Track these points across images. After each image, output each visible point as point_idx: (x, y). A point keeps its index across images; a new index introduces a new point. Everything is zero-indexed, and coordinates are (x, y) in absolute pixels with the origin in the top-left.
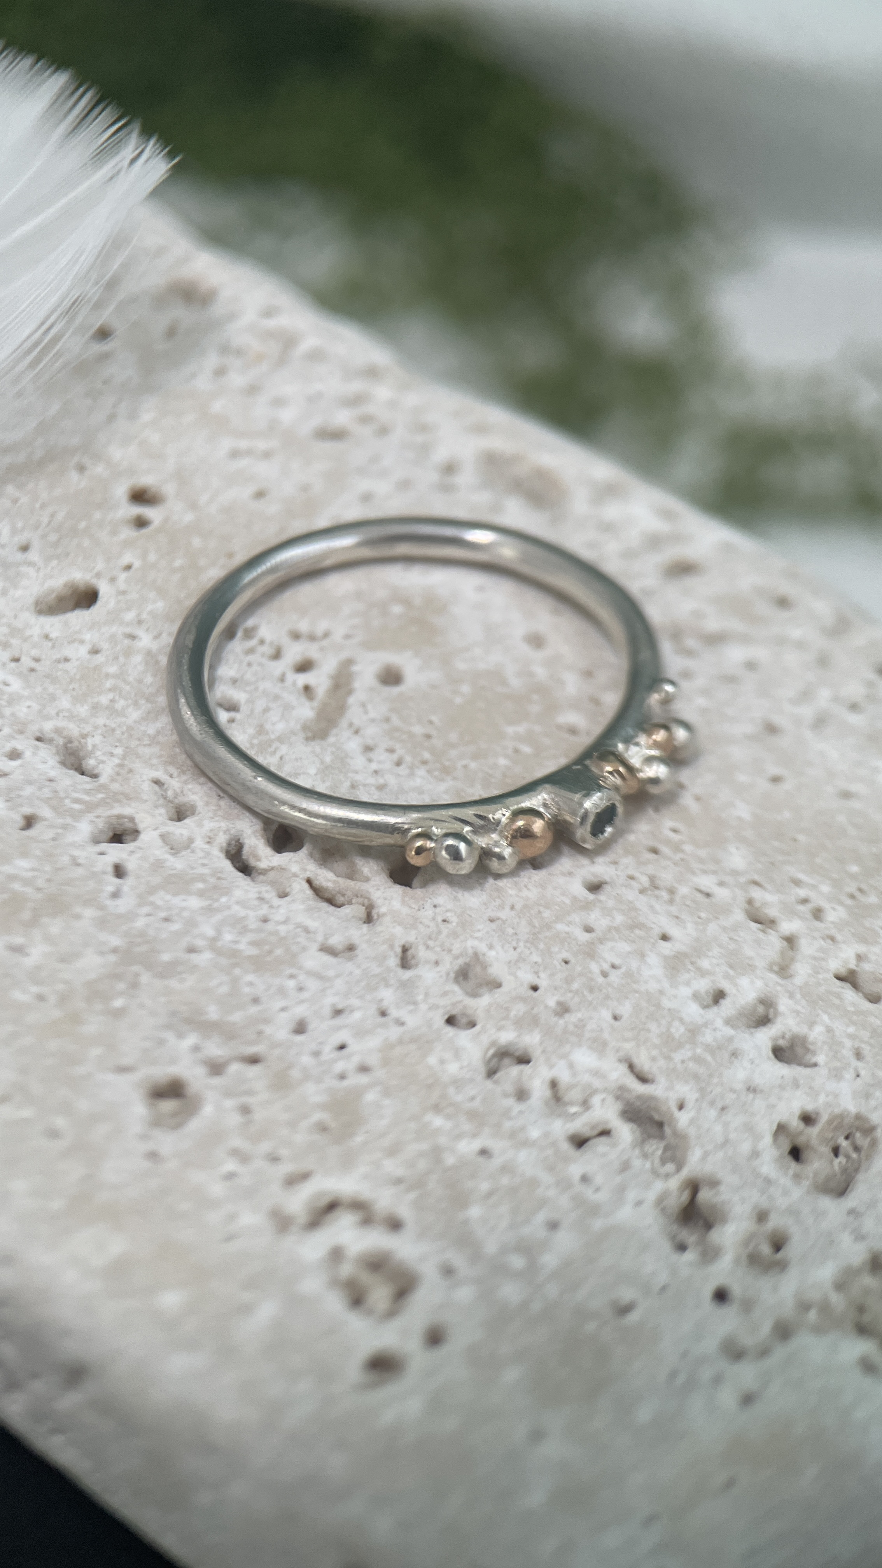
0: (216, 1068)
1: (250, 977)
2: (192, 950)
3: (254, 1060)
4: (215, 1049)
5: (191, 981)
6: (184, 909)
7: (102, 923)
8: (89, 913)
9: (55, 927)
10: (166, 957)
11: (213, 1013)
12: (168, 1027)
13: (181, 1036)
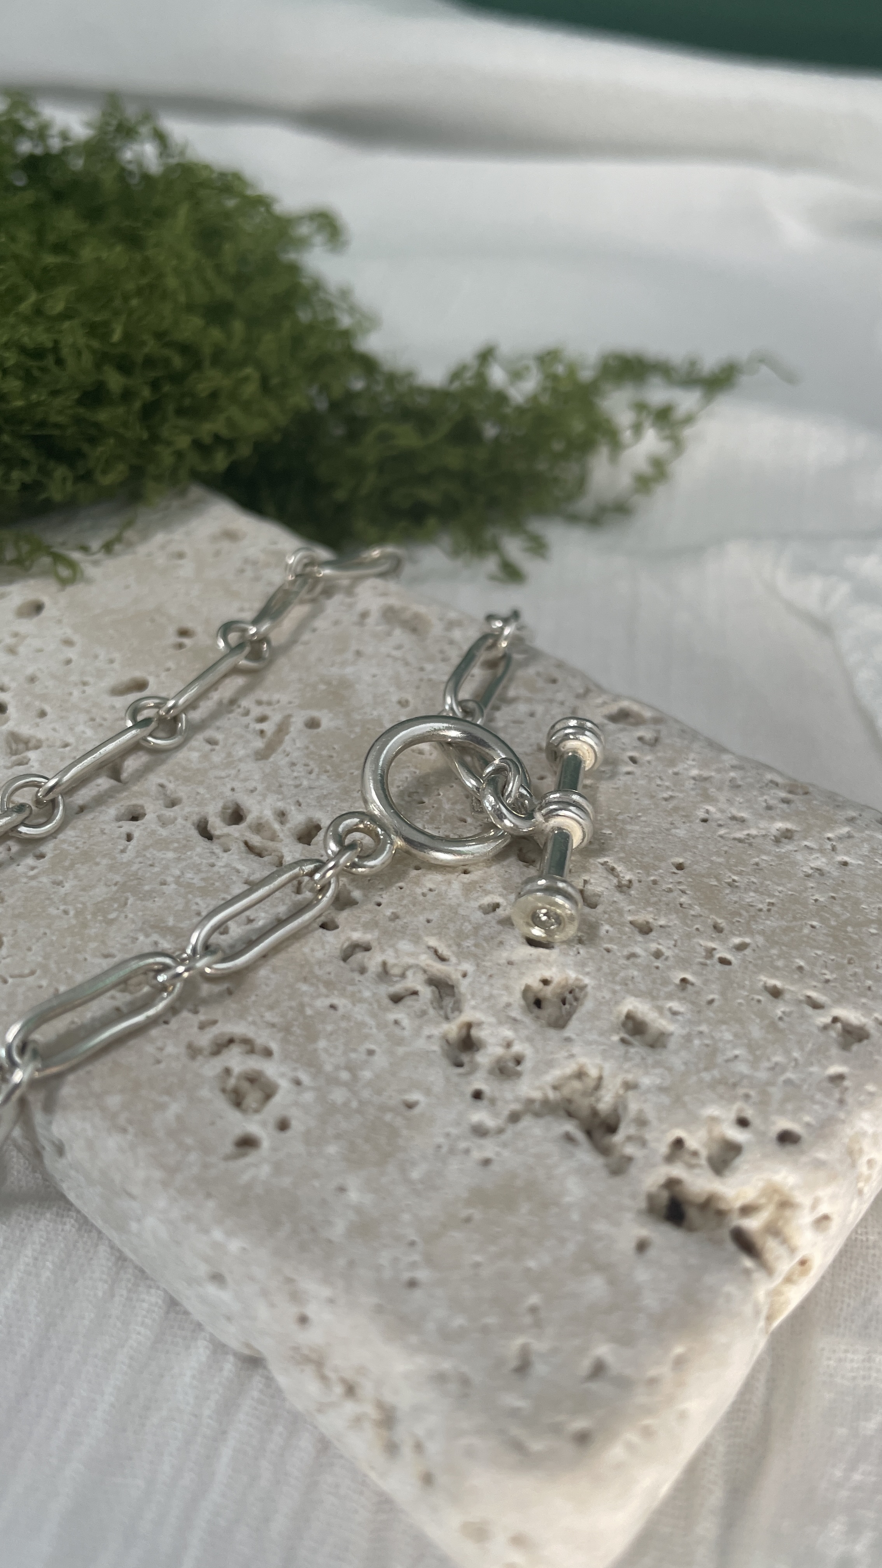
5: (159, 902)
6: (162, 859)
9: (82, 870)
11: (171, 922)
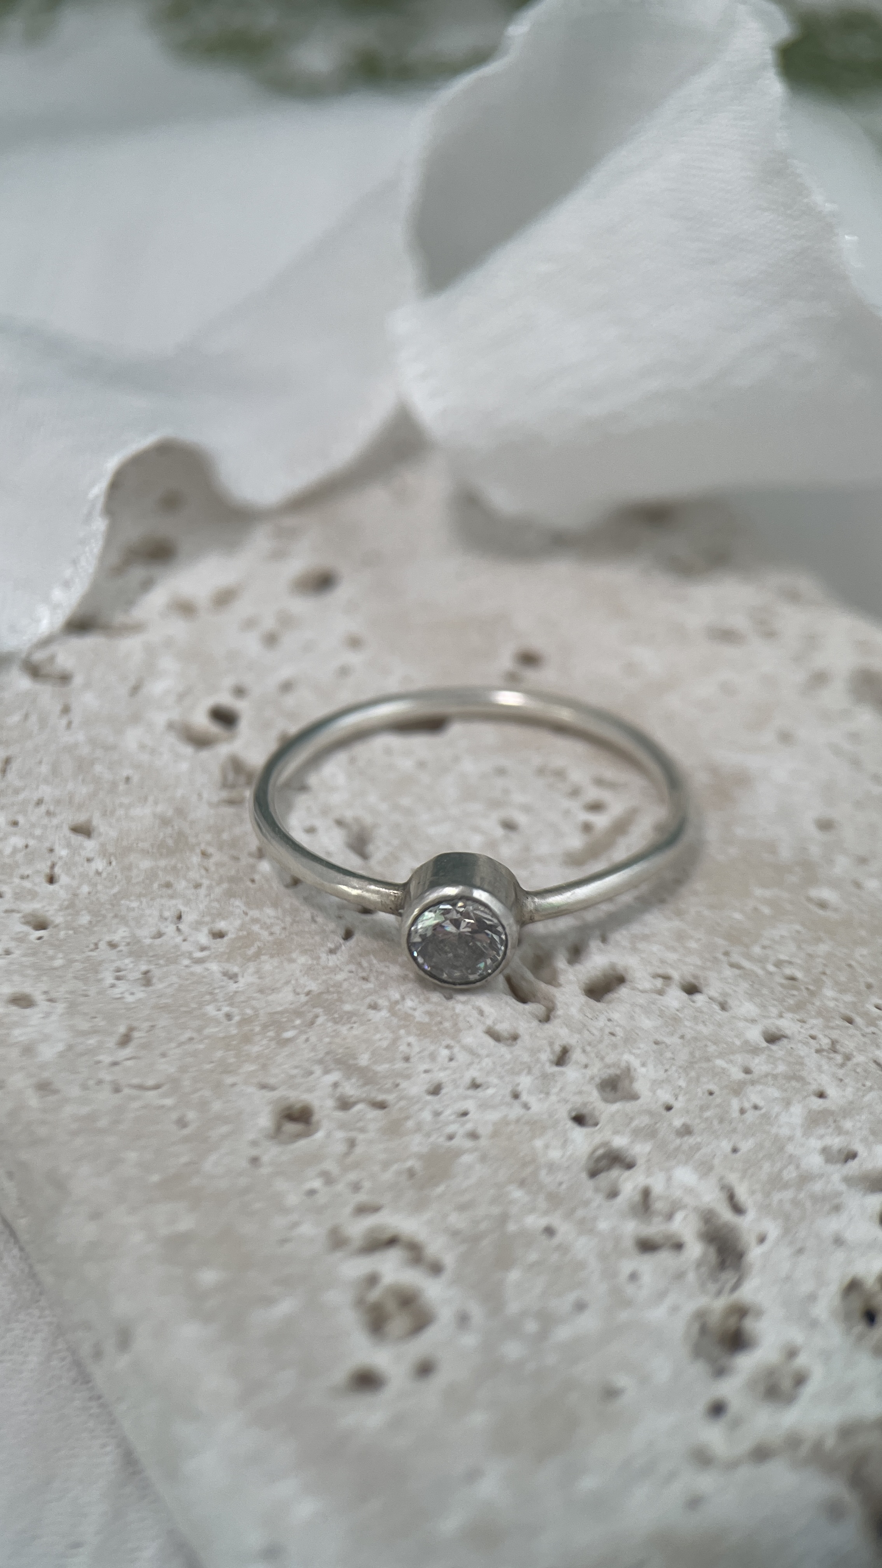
0: (345, 1104)
1: (412, 1039)
2: (374, 1007)
3: (381, 1106)
4: (350, 1089)
5: (358, 1031)
6: (382, 973)
7: (309, 971)
8: (303, 960)
9: (268, 964)
10: (348, 1007)
11: (364, 1060)
12: (320, 1062)
13: (327, 1072)
